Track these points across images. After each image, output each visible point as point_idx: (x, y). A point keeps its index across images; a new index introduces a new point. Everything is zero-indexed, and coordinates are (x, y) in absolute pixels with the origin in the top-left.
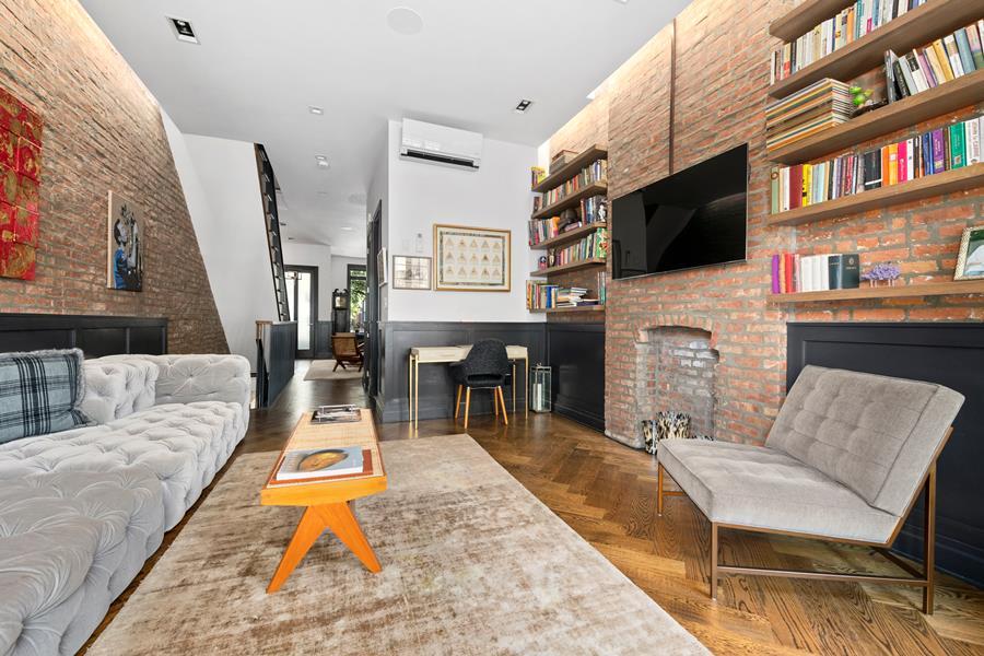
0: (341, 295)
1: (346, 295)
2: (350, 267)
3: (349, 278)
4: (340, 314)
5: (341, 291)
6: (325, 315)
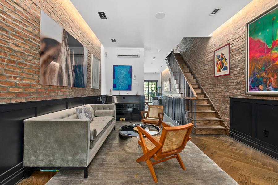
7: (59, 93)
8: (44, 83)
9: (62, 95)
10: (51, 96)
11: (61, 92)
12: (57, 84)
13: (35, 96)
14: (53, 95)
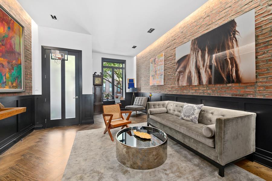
0: (98, 76)
1: (102, 76)
2: (104, 60)
3: (103, 67)
4: (98, 89)
5: (98, 73)
6: (88, 90)
7: (190, 91)
8: (178, 85)
9: (194, 92)
10: (184, 92)
11: (192, 90)
12: (187, 84)
13: (175, 92)
14: (186, 92)
